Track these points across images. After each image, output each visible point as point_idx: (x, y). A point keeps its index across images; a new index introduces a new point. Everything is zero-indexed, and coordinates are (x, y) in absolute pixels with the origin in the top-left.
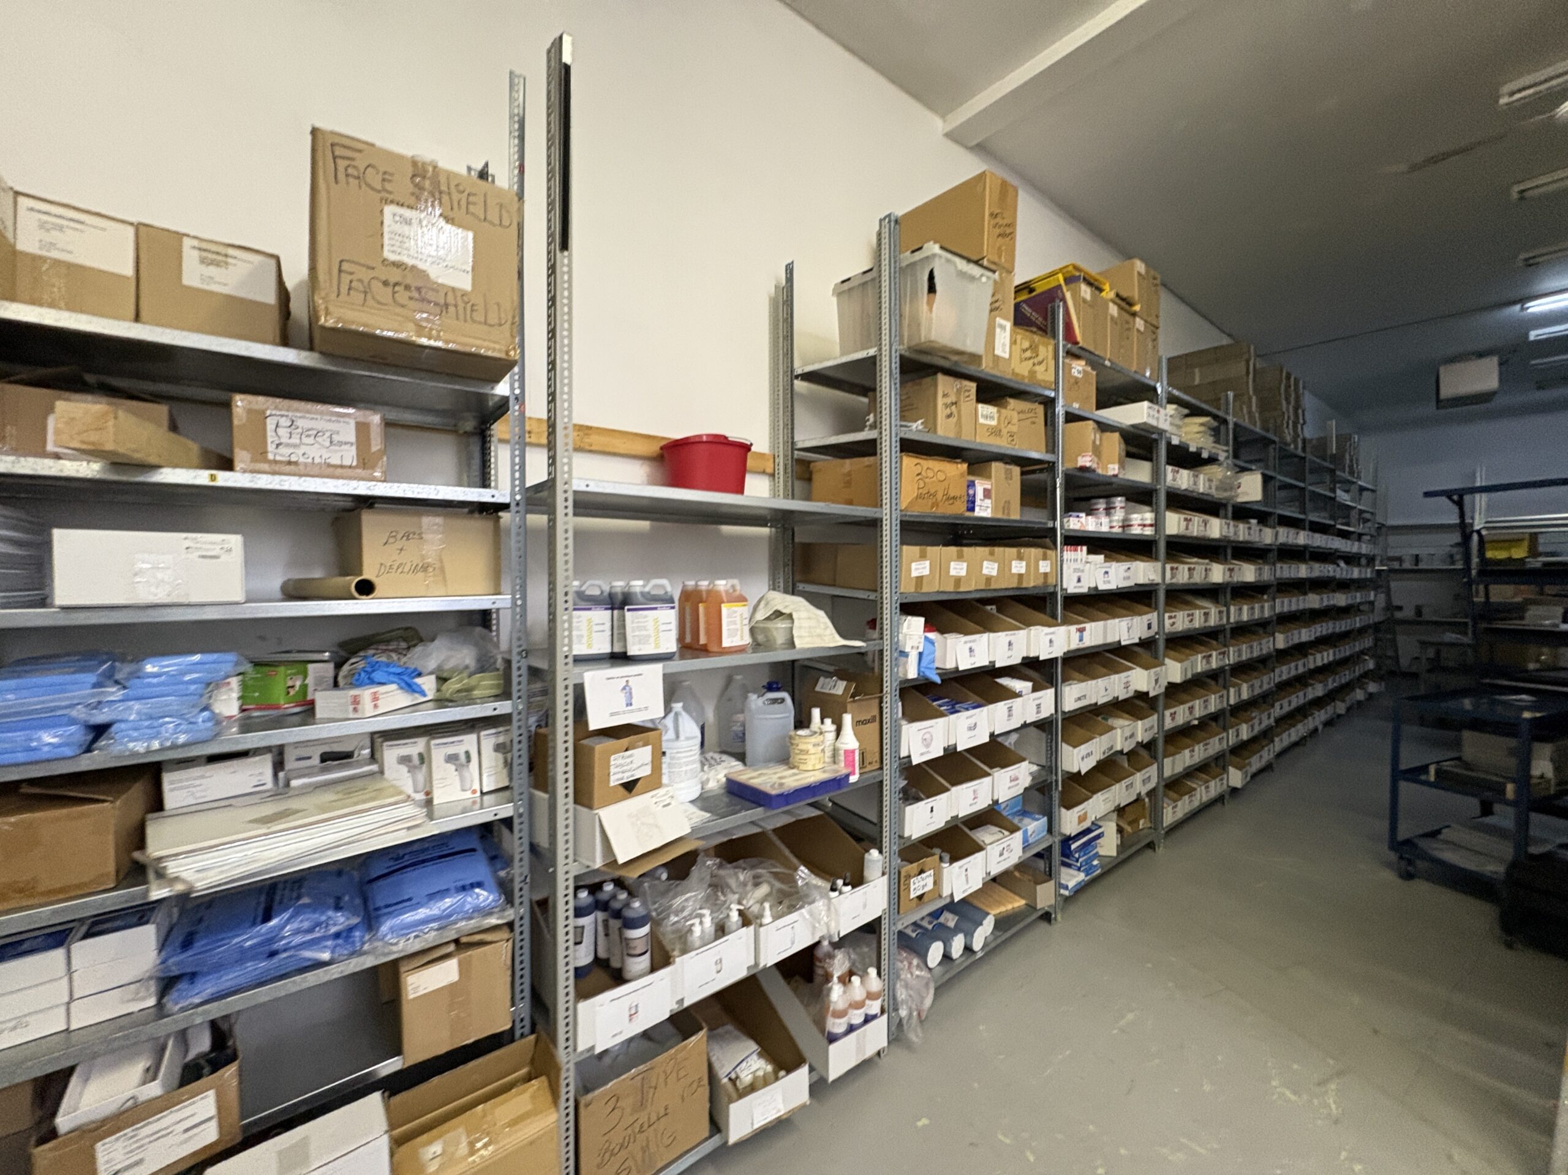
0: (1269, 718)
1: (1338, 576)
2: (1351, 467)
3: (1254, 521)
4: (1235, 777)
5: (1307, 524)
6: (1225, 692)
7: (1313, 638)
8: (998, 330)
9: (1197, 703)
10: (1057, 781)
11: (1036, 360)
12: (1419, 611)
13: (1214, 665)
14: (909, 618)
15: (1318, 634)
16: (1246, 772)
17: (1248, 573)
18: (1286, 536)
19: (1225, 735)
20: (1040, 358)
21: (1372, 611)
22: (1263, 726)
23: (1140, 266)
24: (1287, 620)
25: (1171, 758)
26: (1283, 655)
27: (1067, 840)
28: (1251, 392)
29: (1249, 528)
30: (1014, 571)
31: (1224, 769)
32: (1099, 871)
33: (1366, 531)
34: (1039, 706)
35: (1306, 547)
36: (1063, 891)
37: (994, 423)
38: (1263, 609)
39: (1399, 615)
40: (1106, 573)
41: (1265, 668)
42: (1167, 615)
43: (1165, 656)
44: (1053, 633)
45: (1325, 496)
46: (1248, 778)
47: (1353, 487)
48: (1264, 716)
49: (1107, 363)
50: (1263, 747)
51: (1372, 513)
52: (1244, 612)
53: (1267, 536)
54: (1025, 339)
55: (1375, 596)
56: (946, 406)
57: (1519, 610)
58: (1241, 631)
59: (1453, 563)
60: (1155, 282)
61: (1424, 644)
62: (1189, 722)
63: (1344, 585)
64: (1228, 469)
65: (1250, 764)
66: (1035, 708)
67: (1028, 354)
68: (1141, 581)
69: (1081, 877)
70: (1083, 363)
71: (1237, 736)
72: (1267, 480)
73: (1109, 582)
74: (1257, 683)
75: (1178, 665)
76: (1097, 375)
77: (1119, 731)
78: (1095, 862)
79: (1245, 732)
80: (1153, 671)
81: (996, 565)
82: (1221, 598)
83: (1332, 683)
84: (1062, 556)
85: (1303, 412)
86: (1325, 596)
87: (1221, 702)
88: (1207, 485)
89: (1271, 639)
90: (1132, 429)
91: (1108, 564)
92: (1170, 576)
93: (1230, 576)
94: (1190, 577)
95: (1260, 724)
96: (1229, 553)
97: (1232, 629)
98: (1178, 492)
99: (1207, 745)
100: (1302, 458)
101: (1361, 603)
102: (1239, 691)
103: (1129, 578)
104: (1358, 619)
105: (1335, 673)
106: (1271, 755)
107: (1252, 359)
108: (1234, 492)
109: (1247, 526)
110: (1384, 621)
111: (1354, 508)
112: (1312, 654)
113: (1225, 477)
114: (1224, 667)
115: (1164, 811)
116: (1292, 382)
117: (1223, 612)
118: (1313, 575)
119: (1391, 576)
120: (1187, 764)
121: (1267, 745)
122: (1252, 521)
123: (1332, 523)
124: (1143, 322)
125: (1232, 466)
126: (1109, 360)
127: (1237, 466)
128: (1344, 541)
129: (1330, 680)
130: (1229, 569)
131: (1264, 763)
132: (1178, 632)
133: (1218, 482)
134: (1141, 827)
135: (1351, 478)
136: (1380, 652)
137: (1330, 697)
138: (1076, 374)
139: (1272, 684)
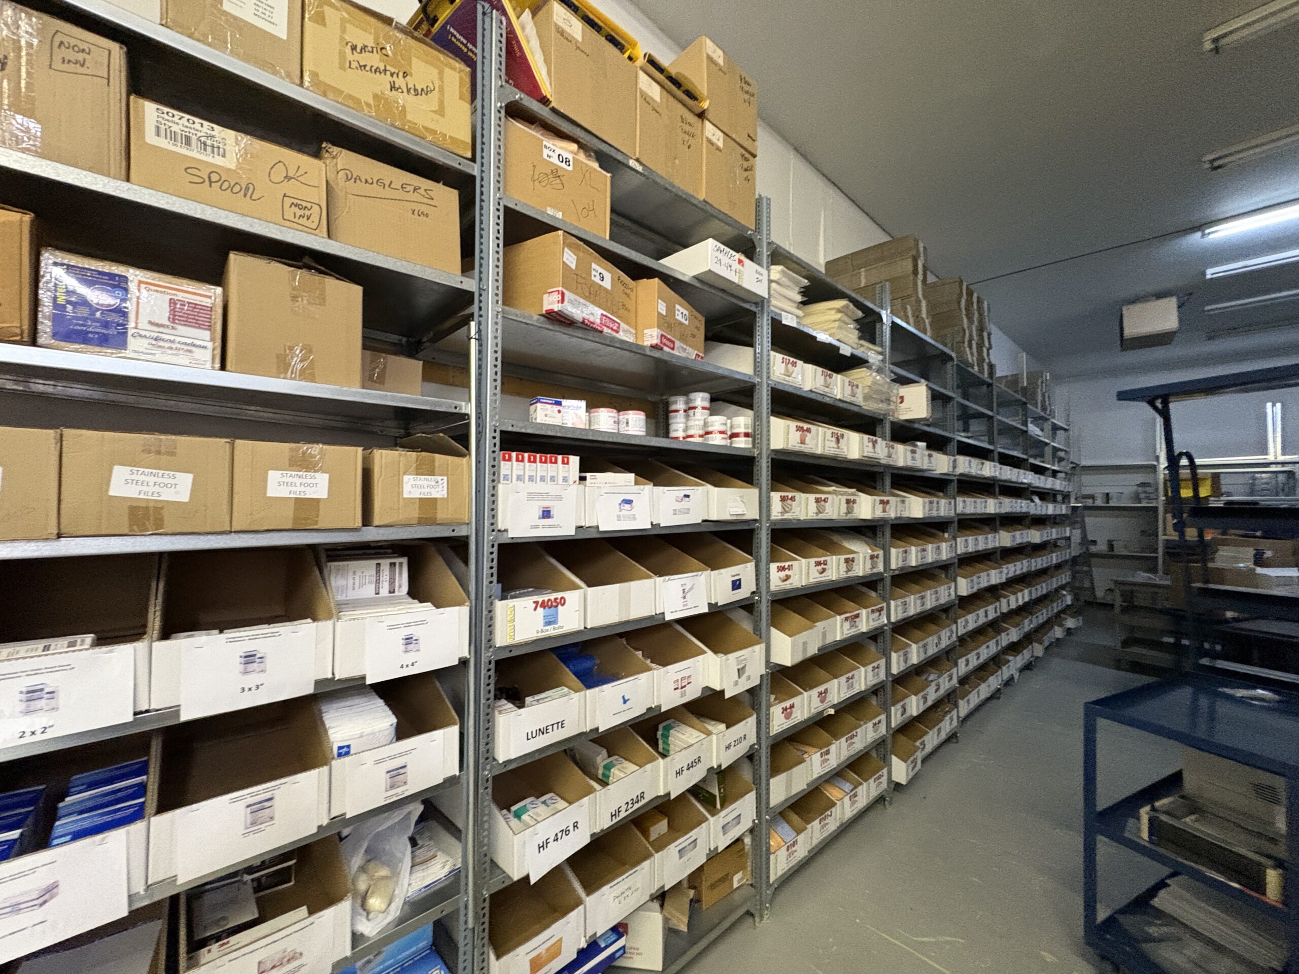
0: (951, 679)
1: (1032, 512)
2: (1043, 401)
4: (900, 770)
5: (996, 455)
6: (883, 661)
7: (1004, 580)
9: (835, 683)
11: (401, 82)
12: (1111, 546)
13: (864, 628)
15: (1011, 574)
16: (915, 759)
17: (916, 507)
18: (967, 466)
20: (417, 82)
21: (1069, 547)
22: (942, 691)
23: (712, 50)
24: (970, 561)
25: (784, 775)
26: (966, 603)
28: (920, 296)
29: (913, 452)
30: (276, 492)
31: (886, 761)
33: (1062, 469)
34: (396, 772)
38: (940, 551)
39: (1093, 549)
41: (947, 618)
42: (774, 567)
44: (420, 622)
45: (1016, 428)
46: (918, 766)
47: (1046, 425)
48: (944, 680)
49: (634, 164)
50: (946, 713)
51: (1066, 452)
52: (911, 555)
53: (942, 464)
55: (1071, 532)
58: (909, 578)
59: (1138, 501)
60: (747, 88)
65: (922, 746)
67: (372, 59)
68: (714, 516)
70: (574, 147)
71: (903, 713)
73: (634, 518)
74: (932, 640)
75: (793, 637)
76: (612, 178)
77: (661, 761)
79: (914, 705)
80: (732, 657)
82: (876, 538)
86: (1017, 533)
87: (876, 675)
88: (848, 392)
89: (953, 584)
91: (638, 488)
92: (780, 509)
93: (884, 511)
94: (819, 512)
95: (937, 691)
96: (888, 482)
97: (893, 578)
98: (799, 393)
99: (852, 737)
100: (990, 385)
101: (1058, 539)
102: (905, 655)
103: (688, 511)
104: (1054, 555)
105: (1031, 614)
106: (955, 723)
107: (922, 258)
108: (892, 407)
109: (910, 448)
110: (1080, 555)
111: (1047, 444)
112: (1005, 597)
113: (875, 383)
114: (882, 627)
115: (772, 857)
116: (975, 300)
117: (877, 557)
118: (1003, 511)
119: (1086, 512)
120: (815, 776)
121: (950, 712)
122: (919, 444)
123: (1025, 457)
124: (721, 134)
125: (888, 372)
126: (637, 160)
127: (895, 374)
128: (1037, 476)
129: (1026, 622)
130: (882, 502)
131: (943, 736)
132: (798, 589)
133: (867, 390)
134: (735, 885)
135: (1042, 414)
136: (1077, 584)
137: (1027, 639)
138: (555, 160)
139: (954, 638)
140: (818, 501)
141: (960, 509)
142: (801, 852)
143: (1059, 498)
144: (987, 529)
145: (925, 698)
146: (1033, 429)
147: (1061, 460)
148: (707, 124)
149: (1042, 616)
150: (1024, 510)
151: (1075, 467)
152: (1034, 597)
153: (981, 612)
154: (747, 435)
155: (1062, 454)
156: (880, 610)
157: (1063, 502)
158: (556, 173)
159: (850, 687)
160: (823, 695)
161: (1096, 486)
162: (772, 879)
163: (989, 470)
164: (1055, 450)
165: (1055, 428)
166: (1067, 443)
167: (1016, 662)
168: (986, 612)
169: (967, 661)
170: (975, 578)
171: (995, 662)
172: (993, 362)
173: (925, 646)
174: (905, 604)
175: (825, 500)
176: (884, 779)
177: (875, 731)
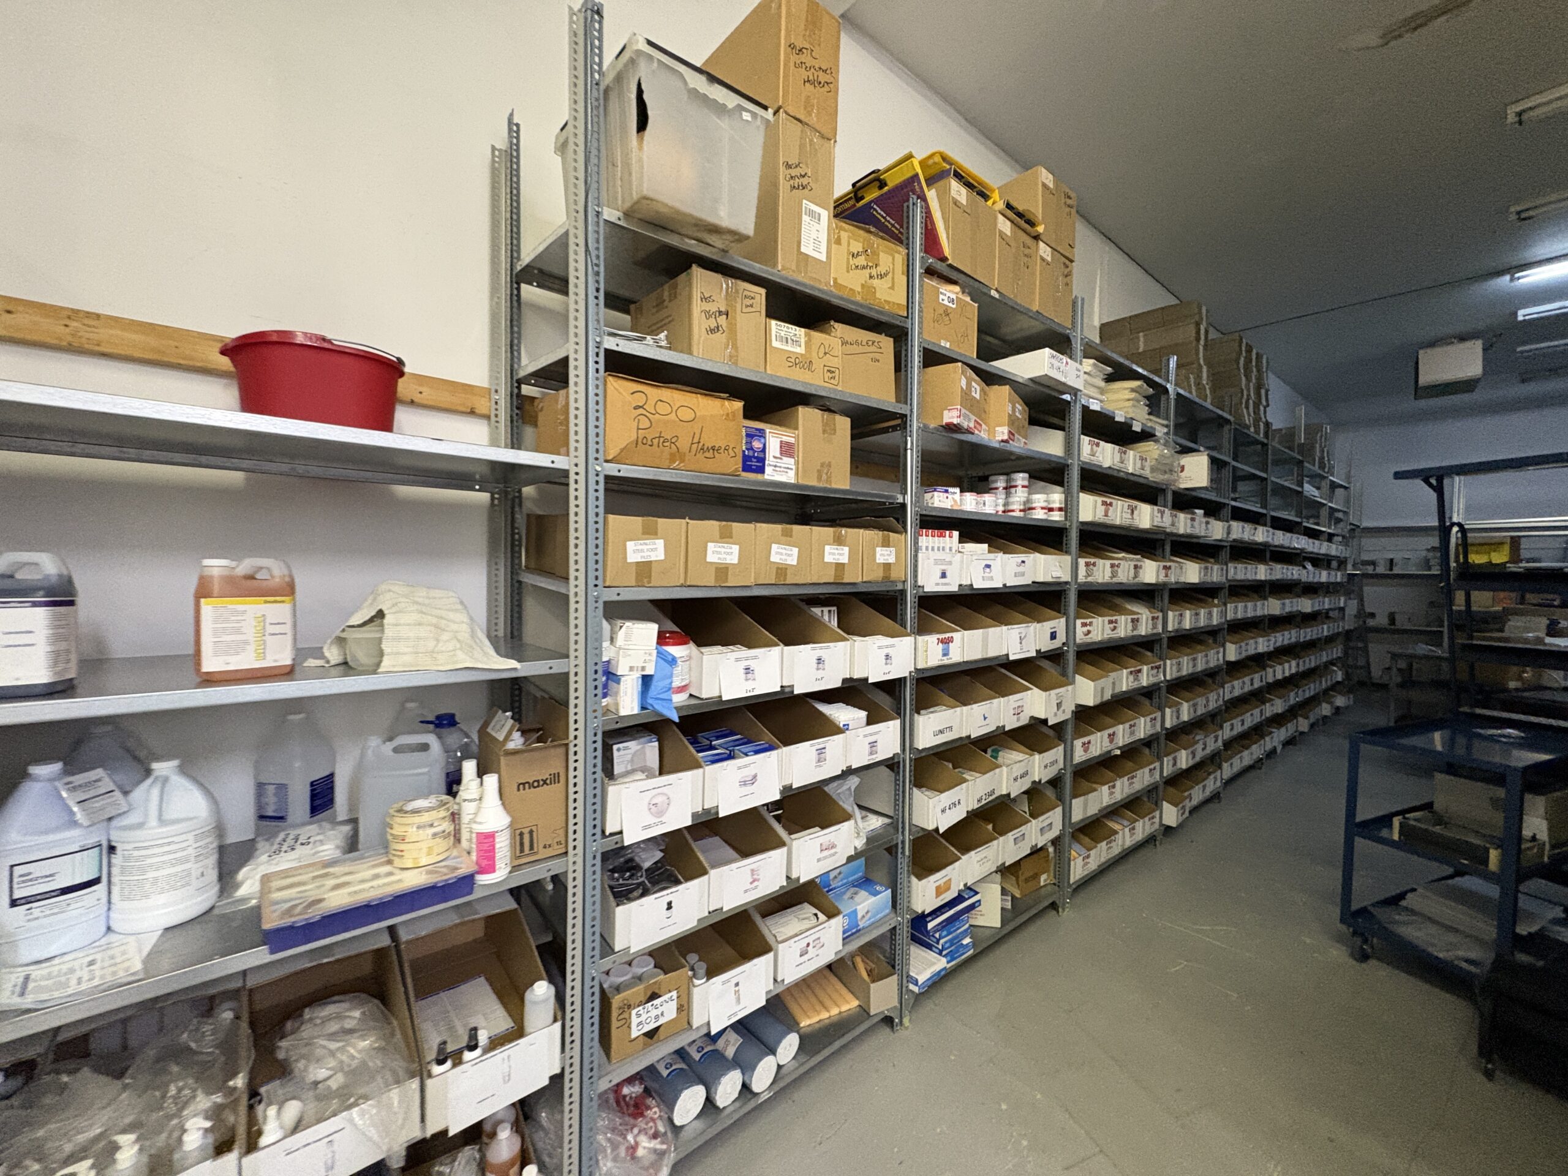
0: (1216, 741)
1: (1304, 579)
2: (1322, 458)
3: (1200, 512)
4: (1170, 815)
5: (1269, 519)
6: (1158, 714)
7: (1271, 648)
8: (805, 218)
9: (1120, 728)
10: (903, 842)
11: (874, 272)
12: (1392, 618)
13: (1144, 682)
14: (628, 624)
15: (1279, 644)
16: (1183, 807)
17: (1191, 572)
18: (1241, 531)
19: (1157, 764)
20: (882, 269)
21: (1343, 618)
22: (1208, 751)
23: (1046, 177)
24: (1239, 628)
25: (1082, 798)
26: (1234, 669)
27: (919, 921)
28: (1202, 362)
29: (1193, 520)
30: (828, 558)
31: (1157, 805)
32: (971, 952)
33: (1339, 531)
34: (873, 744)
35: (1266, 545)
36: (912, 987)
37: (800, 350)
38: (1211, 616)
39: (1371, 623)
40: (988, 566)
41: (1214, 682)
42: (1079, 622)
43: (1077, 671)
44: (892, 646)
45: (1290, 489)
46: (1187, 814)
47: (1323, 484)
48: (1210, 741)
49: (993, 293)
50: (1209, 774)
51: (1345, 512)
52: (1185, 619)
53: (1217, 530)
54: (854, 238)
55: (1345, 603)
56: (708, 315)
57: (1498, 620)
58: (1182, 641)
59: (1429, 569)
60: (1069, 202)
61: (1395, 656)
62: (1110, 751)
63: (1310, 590)
64: (1166, 445)
65: (1190, 797)
66: (867, 747)
67: (861, 261)
68: (1041, 579)
69: (941, 963)
70: (957, 289)
71: (1175, 764)
72: (1216, 464)
73: (992, 579)
74: (1201, 701)
75: (1092, 684)
76: (979, 307)
77: (1004, 768)
78: (967, 941)
79: (1184, 760)
80: (1053, 692)
81: (795, 551)
82: (1158, 603)
83: (1294, 697)
84: (916, 543)
85: (1267, 391)
86: (1287, 601)
87: (1153, 726)
88: (1139, 465)
89: (1221, 650)
90: (1031, 384)
91: (992, 556)
92: (1084, 573)
93: (1166, 576)
94: (1113, 576)
95: (1203, 749)
96: (1168, 548)
97: (1170, 639)
98: (1099, 470)
99: (1132, 778)
100: (1264, 445)
101: (1331, 609)
102: (1178, 712)
103: (1023, 574)
104: (1325, 627)
105: (1298, 687)
106: (1218, 784)
107: (1204, 323)
108: (1175, 475)
109: (1189, 516)
110: (1355, 629)
111: (1324, 505)
112: (1271, 667)
113: (1162, 456)
114: (1159, 683)
115: (1072, 863)
116: (1254, 357)
117: (1157, 618)
118: (1274, 578)
119: (1365, 581)
120: (1105, 804)
121: (1214, 772)
122: (1197, 511)
123: (1299, 520)
124: (1049, 249)
125: (1172, 443)
126: (996, 290)
127: (1181, 445)
128: (1311, 541)
129: (1292, 694)
130: (1165, 567)
131: (1208, 793)
132: (1095, 643)
133: (1154, 463)
134: (1042, 884)
135: (1321, 472)
136: (1350, 662)
137: (1292, 713)
138: (946, 302)
139: (1221, 702)
140: (1112, 566)
141: (1231, 575)
142: (1093, 865)
143: (1334, 564)
144: (1256, 596)
145: (1193, 754)
146: (1309, 489)
147: (1338, 521)
148: (1041, 244)
149: (1310, 690)
150: (1296, 577)
151: (1355, 529)
152: (1301, 669)
153: (1247, 679)
154: (1060, 509)
155: (1340, 515)
156: (1158, 668)
157: (1338, 569)
158: (947, 312)
159: (1132, 733)
160: (1112, 737)
161: (1378, 550)
162: (1072, 881)
163: (1261, 535)
164: (1332, 510)
165: (1334, 486)
166: (1347, 501)
167: (1279, 735)
168: (1252, 680)
169: (1232, 725)
170: (1243, 644)
171: (1257, 732)
172: (1270, 420)
173: (1195, 705)
174: (1179, 664)
175: (1118, 566)
176: (1157, 820)
177: (1151, 776)
